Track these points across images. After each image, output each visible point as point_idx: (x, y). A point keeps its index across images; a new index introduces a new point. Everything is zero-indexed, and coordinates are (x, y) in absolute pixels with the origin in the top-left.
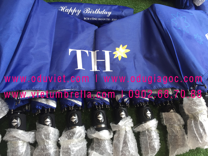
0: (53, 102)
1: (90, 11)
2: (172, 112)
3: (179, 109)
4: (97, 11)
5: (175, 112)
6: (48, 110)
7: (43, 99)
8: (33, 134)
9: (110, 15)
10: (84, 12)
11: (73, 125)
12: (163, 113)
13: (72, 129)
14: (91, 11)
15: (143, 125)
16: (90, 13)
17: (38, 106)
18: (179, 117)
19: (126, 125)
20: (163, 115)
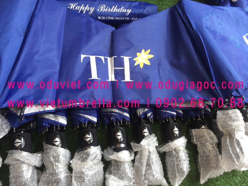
0: (63, 118)
1: (105, 8)
2: (204, 128)
3: (212, 125)
4: (114, 8)
5: (207, 128)
6: (57, 127)
7: (51, 115)
8: (40, 156)
9: (130, 13)
10: (98, 10)
11: (87, 145)
12: (193, 130)
13: (86, 149)
14: (107, 9)
15: (169, 145)
16: (105, 11)
17: (46, 124)
18: (212, 134)
19: (150, 144)
20: (193, 132)
